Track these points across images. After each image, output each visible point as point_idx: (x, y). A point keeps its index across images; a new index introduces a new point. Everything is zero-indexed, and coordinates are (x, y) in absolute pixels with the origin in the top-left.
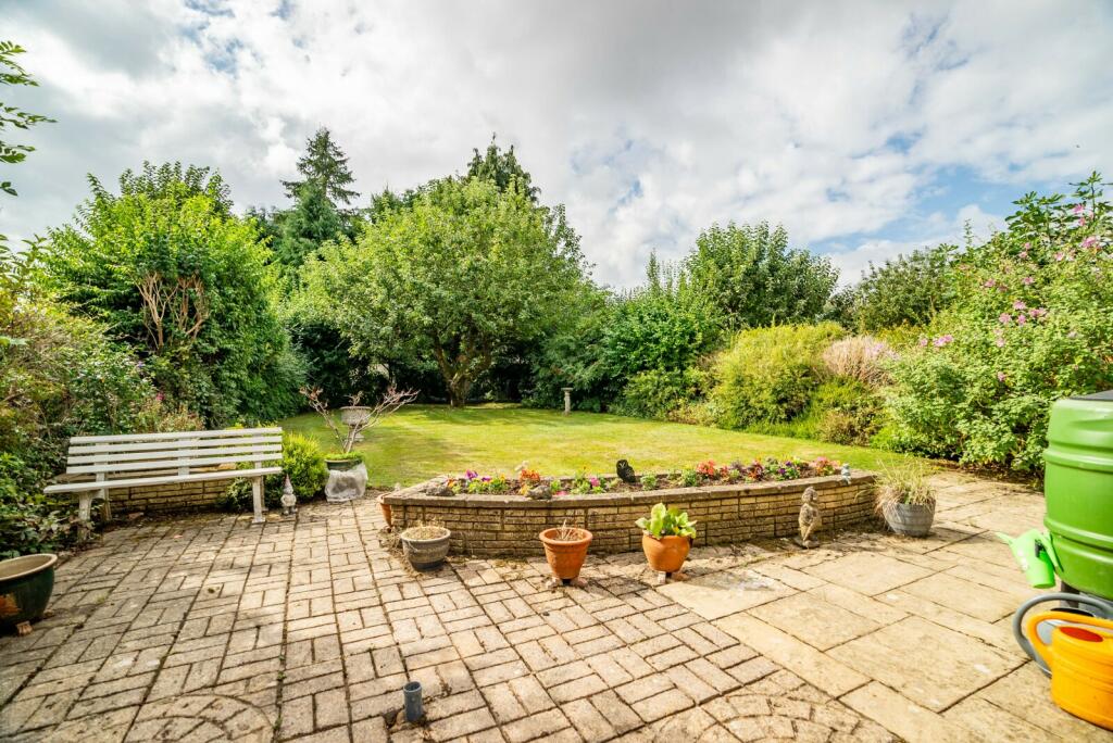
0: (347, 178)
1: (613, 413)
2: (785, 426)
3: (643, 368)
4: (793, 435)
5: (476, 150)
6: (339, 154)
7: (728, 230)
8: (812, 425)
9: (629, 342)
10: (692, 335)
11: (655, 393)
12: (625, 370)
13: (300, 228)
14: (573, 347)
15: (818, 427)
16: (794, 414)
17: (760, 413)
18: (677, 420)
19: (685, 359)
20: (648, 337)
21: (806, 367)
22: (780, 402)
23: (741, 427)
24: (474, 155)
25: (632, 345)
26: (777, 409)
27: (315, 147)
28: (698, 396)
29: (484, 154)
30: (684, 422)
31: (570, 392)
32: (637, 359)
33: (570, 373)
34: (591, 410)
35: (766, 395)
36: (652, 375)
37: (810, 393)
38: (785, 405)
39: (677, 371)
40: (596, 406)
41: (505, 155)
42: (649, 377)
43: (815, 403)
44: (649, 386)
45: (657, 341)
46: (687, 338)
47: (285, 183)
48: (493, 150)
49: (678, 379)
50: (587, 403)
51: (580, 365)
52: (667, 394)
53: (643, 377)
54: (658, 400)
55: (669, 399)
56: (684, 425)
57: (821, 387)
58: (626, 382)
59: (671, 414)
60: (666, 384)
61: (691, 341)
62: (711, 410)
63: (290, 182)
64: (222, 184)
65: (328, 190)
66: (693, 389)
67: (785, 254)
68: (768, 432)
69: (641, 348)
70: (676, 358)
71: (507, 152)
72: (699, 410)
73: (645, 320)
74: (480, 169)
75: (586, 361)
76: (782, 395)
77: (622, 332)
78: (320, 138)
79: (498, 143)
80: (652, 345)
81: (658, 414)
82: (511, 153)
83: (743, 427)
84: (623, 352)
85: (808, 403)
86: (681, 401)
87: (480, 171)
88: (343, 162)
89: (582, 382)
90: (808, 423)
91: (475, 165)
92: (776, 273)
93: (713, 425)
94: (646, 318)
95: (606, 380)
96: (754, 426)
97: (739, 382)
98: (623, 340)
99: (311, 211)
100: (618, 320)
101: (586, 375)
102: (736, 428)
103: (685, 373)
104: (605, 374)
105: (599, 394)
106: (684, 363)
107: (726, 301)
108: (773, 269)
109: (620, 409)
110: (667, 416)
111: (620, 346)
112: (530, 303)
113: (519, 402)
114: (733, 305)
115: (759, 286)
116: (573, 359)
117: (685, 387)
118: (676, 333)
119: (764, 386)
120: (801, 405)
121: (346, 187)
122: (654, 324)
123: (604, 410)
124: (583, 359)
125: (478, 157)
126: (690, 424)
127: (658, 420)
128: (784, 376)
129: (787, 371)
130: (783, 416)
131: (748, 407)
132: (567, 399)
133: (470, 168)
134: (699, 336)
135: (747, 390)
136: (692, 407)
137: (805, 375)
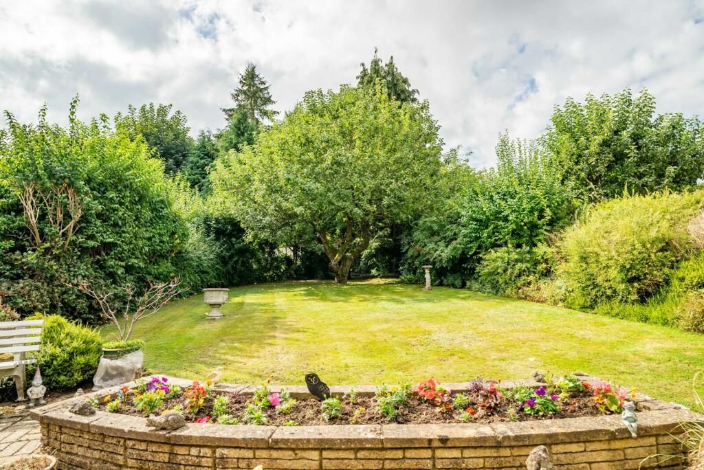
0: (268, 100)
1: (469, 289)
2: (637, 308)
3: (495, 246)
4: (646, 319)
5: (363, 65)
6: (263, 83)
7: (586, 103)
8: (670, 308)
9: (481, 221)
10: (542, 211)
11: (505, 270)
12: (480, 247)
13: (231, 143)
14: (436, 227)
15: (677, 312)
16: (648, 295)
17: (609, 292)
18: (526, 298)
19: (536, 236)
20: (497, 215)
21: (663, 240)
22: (631, 281)
23: (590, 307)
24: (361, 69)
25: (483, 224)
26: (627, 288)
27: (245, 80)
28: (547, 273)
29: (368, 66)
30: (532, 300)
31: (431, 270)
32: (489, 237)
33: (432, 252)
34: (453, 286)
35: (614, 273)
36: (501, 252)
37: (666, 270)
38: (636, 285)
39: (526, 248)
40: (458, 282)
41: (386, 65)
42: (499, 254)
43: (675, 282)
44: (499, 263)
45: (506, 219)
46: (536, 214)
47: (224, 110)
48: (376, 63)
49: (528, 256)
50: (450, 279)
51: (442, 244)
52: (516, 272)
53: (493, 254)
54: (507, 277)
55: (519, 276)
56: (532, 303)
57: (684, 264)
58: (481, 259)
59: (520, 291)
60: (517, 261)
61: (541, 217)
62: (560, 288)
63: (227, 108)
64: (181, 115)
65: (256, 112)
66: (544, 265)
67: (652, 120)
68: (617, 315)
69: (492, 226)
70: (526, 235)
71: (388, 62)
72: (547, 289)
73: (494, 198)
74: (366, 79)
75: (448, 239)
76: (633, 273)
77: (474, 212)
78: (248, 72)
79: (379, 56)
80: (501, 223)
81: (508, 291)
82: (391, 63)
83: (592, 307)
84: (476, 231)
85: (667, 282)
86: (531, 278)
87: (366, 81)
88: (266, 88)
89: (441, 260)
90: (665, 307)
91: (363, 78)
92: (640, 142)
93: (561, 304)
94: (496, 197)
95: (464, 258)
96: (602, 307)
97: (584, 259)
98: (475, 220)
99: (239, 129)
100: (470, 200)
101: (445, 253)
102: (584, 308)
103: (535, 249)
104: (463, 252)
105: (459, 271)
106: (535, 240)
107: (583, 175)
108: (636, 138)
109: (476, 286)
110: (517, 293)
111: (473, 225)
112: (392, 190)
113: (398, 277)
114: (593, 178)
115: (620, 157)
116: (436, 238)
117: (536, 263)
118: (524, 210)
119: (611, 263)
120: (658, 285)
121: (269, 108)
122: (503, 203)
123: (463, 286)
124: (445, 238)
125: (365, 70)
126: (538, 301)
127: (508, 297)
128: (635, 252)
129: (638, 246)
130: (635, 297)
131: (595, 286)
132: (427, 276)
133: (359, 80)
134: (548, 212)
135: (593, 268)
136: (541, 283)
137: (662, 250)
